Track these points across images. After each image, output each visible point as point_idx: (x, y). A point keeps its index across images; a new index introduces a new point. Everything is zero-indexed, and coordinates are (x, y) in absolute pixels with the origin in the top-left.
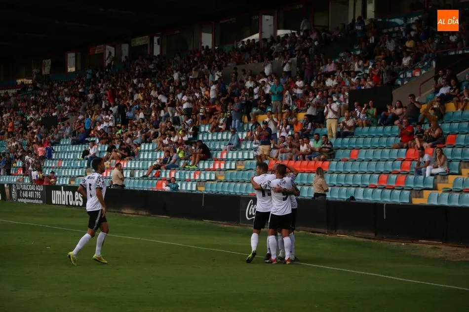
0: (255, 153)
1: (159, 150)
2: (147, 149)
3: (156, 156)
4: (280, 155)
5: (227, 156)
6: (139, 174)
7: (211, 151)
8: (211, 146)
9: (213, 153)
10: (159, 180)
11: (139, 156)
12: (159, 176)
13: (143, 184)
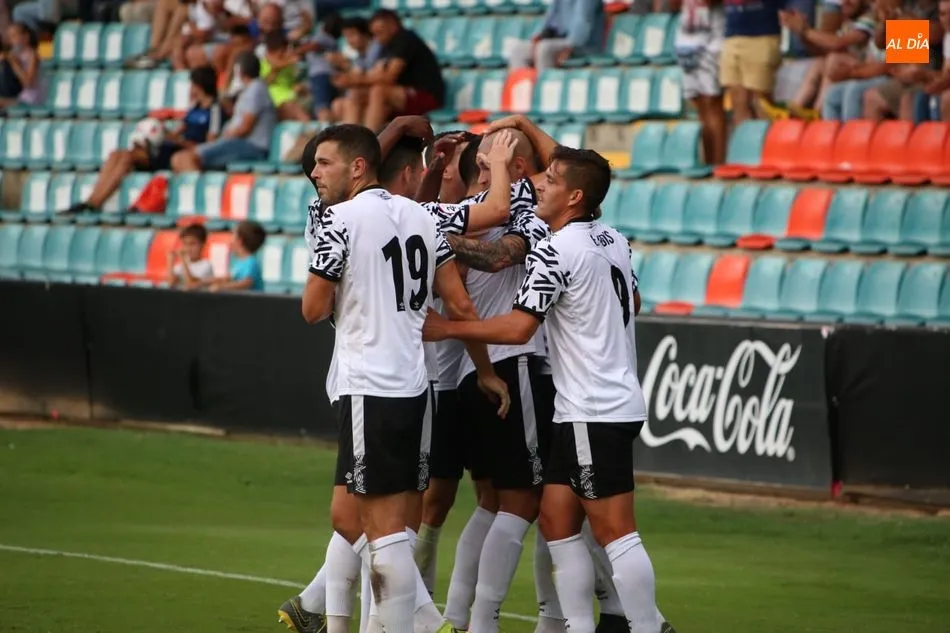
0: (689, 82)
1: (159, 61)
2: (90, 52)
3: (145, 97)
4: (827, 91)
5: (536, 97)
6: (50, 195)
7: (447, 74)
8: (444, 41)
9: (459, 86)
10: (165, 228)
11: (46, 95)
12: (160, 207)
13: (74, 251)
